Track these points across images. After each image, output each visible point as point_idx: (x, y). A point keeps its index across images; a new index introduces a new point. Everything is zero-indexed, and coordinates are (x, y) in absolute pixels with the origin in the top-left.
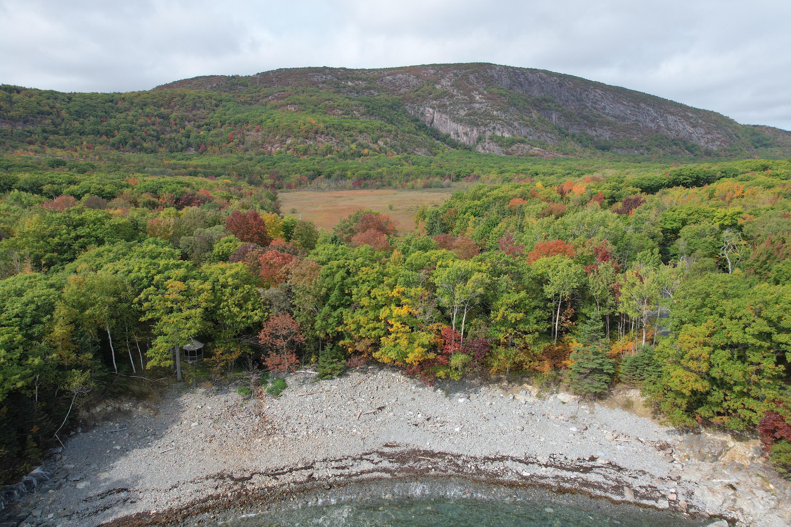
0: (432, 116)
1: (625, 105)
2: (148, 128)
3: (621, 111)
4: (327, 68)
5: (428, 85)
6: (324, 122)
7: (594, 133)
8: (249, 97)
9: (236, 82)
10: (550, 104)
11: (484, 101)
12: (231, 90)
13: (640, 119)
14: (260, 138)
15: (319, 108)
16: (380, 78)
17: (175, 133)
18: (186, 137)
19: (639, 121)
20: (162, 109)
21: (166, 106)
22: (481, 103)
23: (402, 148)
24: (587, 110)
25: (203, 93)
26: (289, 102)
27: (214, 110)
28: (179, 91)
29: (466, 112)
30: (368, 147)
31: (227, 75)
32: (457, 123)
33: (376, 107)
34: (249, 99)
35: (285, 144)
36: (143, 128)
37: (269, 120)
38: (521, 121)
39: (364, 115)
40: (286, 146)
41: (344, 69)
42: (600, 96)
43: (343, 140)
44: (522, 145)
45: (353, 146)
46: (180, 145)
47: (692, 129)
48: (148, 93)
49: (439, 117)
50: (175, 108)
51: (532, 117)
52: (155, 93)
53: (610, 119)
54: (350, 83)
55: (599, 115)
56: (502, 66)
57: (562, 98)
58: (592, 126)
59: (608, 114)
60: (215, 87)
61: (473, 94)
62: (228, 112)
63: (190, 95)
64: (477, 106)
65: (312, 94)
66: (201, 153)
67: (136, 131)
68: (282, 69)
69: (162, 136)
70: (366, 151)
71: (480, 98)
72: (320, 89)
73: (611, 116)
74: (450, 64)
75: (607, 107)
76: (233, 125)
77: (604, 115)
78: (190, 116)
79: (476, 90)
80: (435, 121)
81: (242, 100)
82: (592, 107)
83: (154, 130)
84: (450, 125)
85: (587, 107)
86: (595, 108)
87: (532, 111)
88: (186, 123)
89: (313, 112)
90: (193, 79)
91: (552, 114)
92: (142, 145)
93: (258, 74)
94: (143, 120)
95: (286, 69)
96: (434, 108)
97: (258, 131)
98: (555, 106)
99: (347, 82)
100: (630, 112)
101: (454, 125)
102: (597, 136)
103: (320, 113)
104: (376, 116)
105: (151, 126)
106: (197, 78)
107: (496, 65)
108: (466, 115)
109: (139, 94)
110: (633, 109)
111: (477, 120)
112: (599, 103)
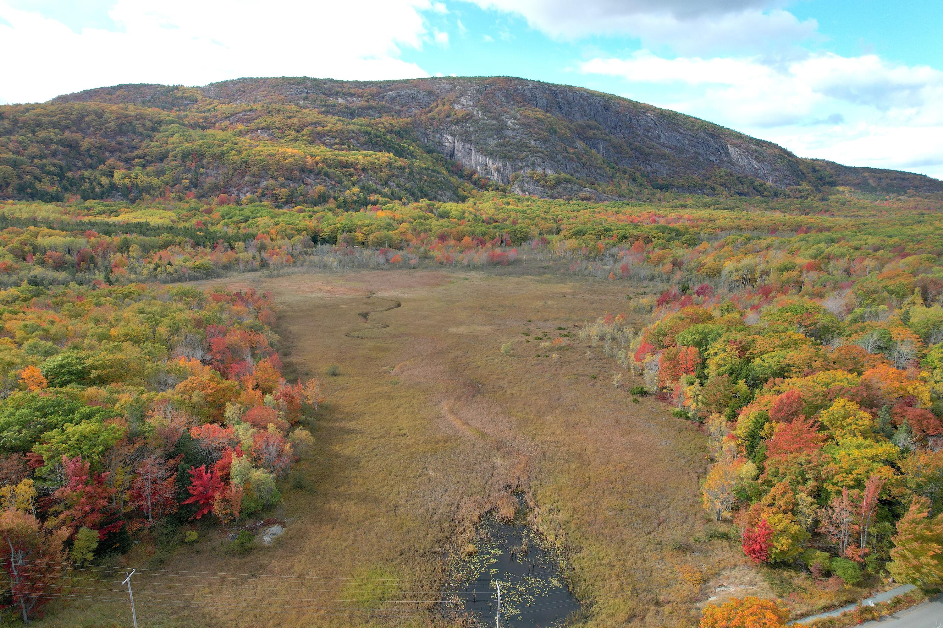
0: (452, 146)
1: (681, 133)
2: (45, 161)
3: (678, 141)
4: (308, 79)
5: (444, 105)
6: (313, 156)
7: (649, 168)
8: (201, 117)
9: (180, 95)
10: (595, 131)
11: (518, 127)
12: (174, 106)
13: (701, 151)
14: (221, 178)
15: (303, 135)
16: (379, 93)
17: (89, 170)
18: (108, 176)
19: (699, 154)
20: (67, 133)
21: (74, 128)
22: (514, 130)
23: (421, 191)
24: (639, 139)
25: (132, 109)
26: (261, 126)
27: (149, 136)
28: (93, 105)
29: (495, 142)
30: (376, 192)
31: (166, 84)
32: (486, 156)
33: (378, 134)
34: (201, 120)
35: (259, 187)
36: (36, 161)
37: (233, 152)
38: (565, 154)
39: (364, 144)
40: (260, 190)
41: (331, 80)
42: (653, 122)
43: (340, 182)
44: (569, 186)
45: (356, 189)
46: (98, 189)
47: (758, 164)
48: (42, 106)
49: (461, 147)
50: (89, 132)
51: (576, 148)
52: (54, 108)
53: (666, 150)
54: (340, 101)
55: (653, 146)
56: (534, 81)
57: (609, 123)
58: (646, 160)
59: (663, 145)
60: (149, 101)
61: (503, 117)
62: (171, 140)
63: (111, 113)
64: (510, 133)
65: (291, 114)
66: (133, 202)
67: (23, 166)
68: (245, 79)
69: (69, 174)
70: (373, 197)
71: (513, 123)
72: (301, 107)
73: (667, 147)
74: (470, 78)
75: (662, 136)
76: (179, 158)
77: (658, 146)
78: (113, 143)
79: (507, 112)
80: (456, 152)
81: (192, 121)
82: (645, 136)
83: (54, 165)
84: (476, 159)
85: (638, 136)
86: (647, 137)
87: (575, 140)
88: (107, 154)
89: (295, 140)
90: (114, 88)
91: (598, 143)
92: (34, 187)
93: (212, 84)
94: (35, 150)
95: (251, 79)
96: (453, 135)
97: (217, 168)
98: (602, 134)
99: (337, 99)
100: (688, 143)
101: (482, 159)
102: (652, 172)
103: (306, 142)
104: (380, 146)
105: (50, 159)
106: (120, 87)
107: (527, 80)
108: (496, 146)
109: (30, 108)
110: (691, 138)
111: (510, 152)
112: (652, 130)
